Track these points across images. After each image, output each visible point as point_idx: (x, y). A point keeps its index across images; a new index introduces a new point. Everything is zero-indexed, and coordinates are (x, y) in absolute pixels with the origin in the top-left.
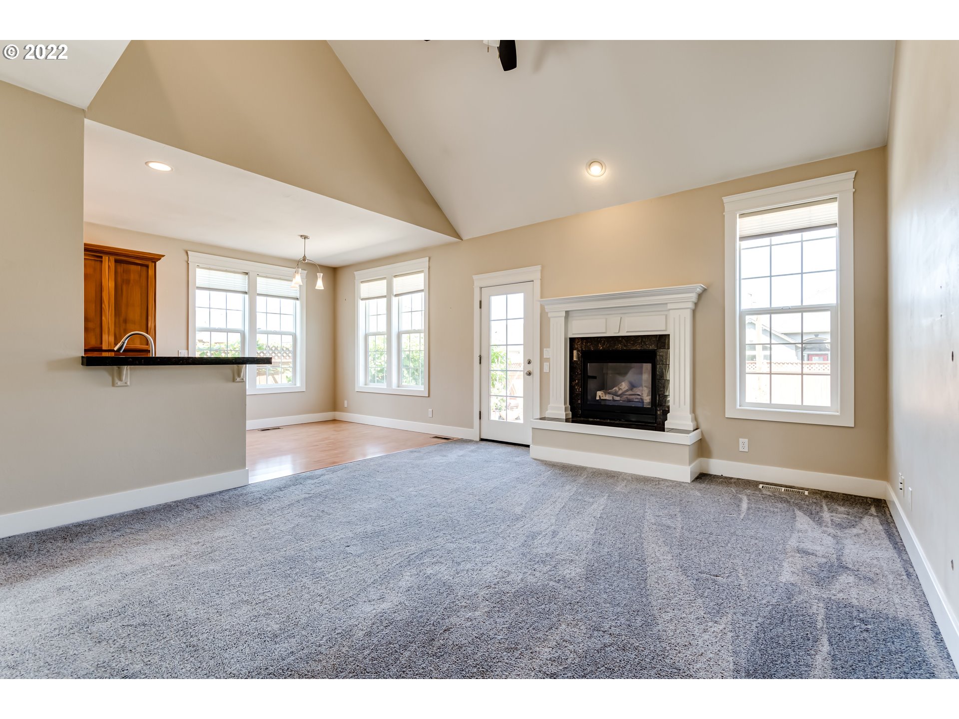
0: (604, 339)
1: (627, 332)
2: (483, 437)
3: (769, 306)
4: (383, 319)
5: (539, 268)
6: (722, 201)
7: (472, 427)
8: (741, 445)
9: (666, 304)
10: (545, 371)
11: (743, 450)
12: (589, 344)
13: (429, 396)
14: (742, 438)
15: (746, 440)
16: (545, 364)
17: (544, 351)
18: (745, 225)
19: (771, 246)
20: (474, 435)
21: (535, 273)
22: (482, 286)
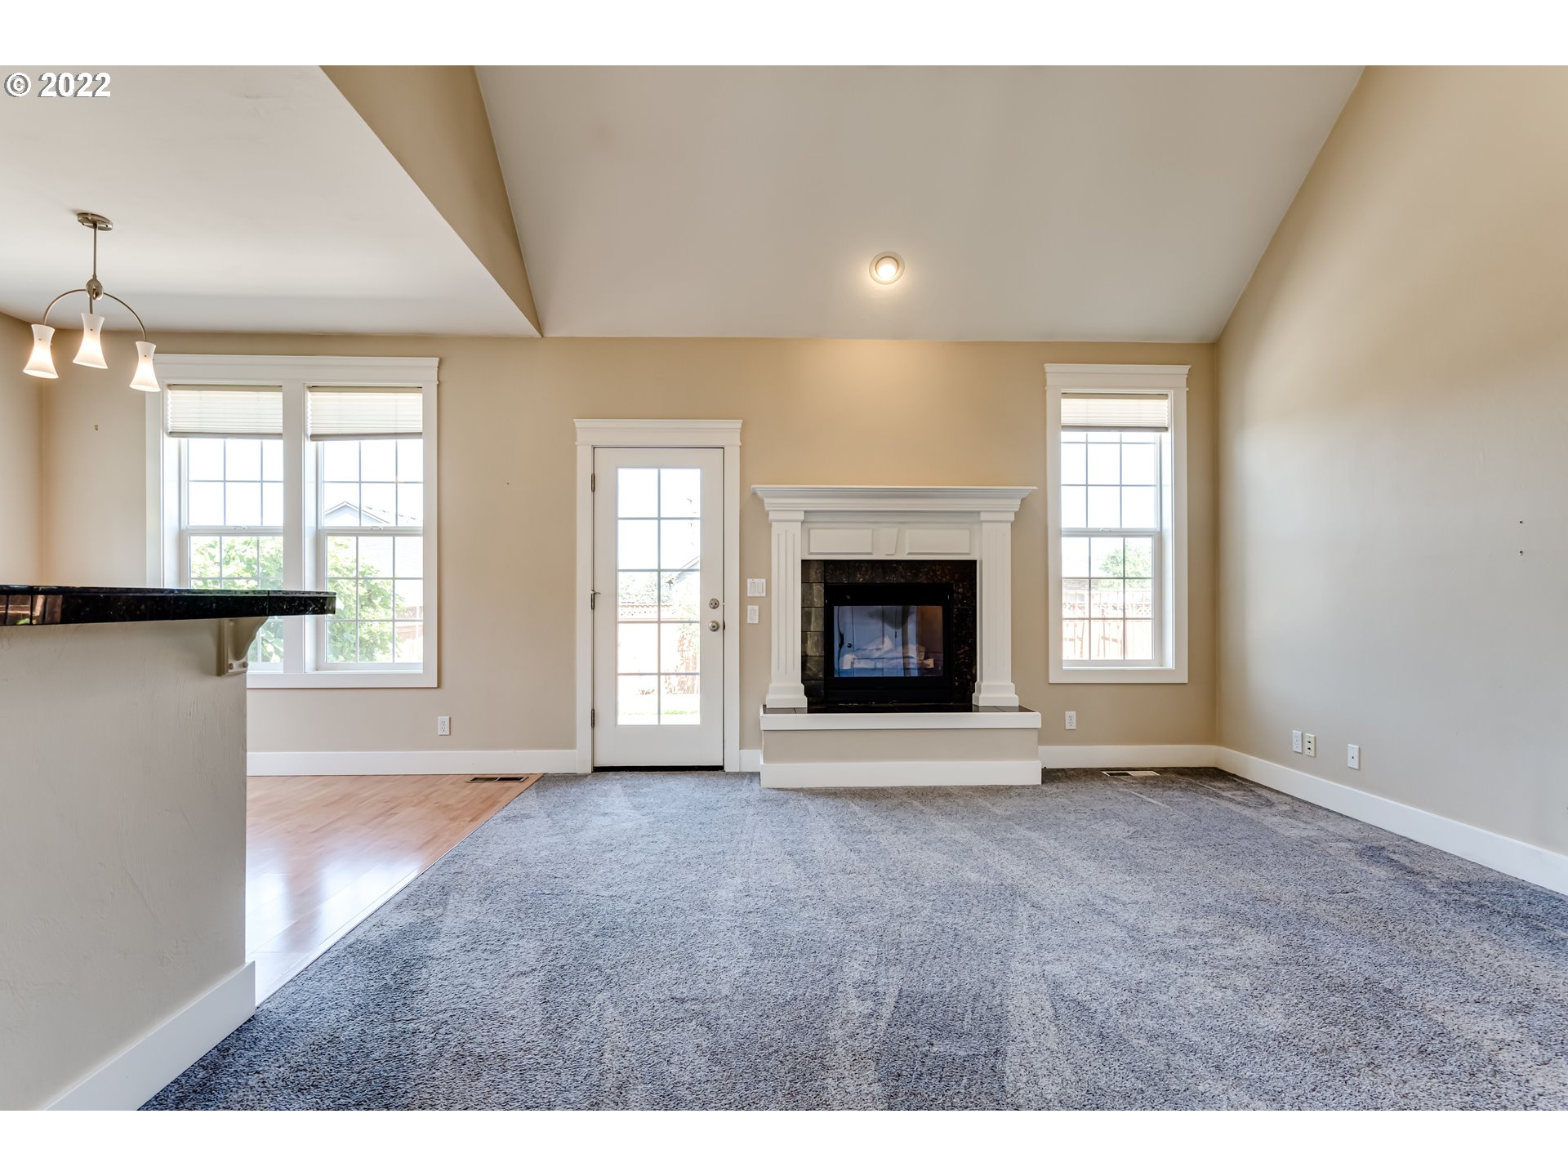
0: (866, 565)
1: (909, 554)
2: (602, 762)
3: (1085, 527)
4: (276, 495)
5: (738, 424)
6: (1043, 369)
7: (571, 745)
8: (1067, 720)
9: (979, 512)
10: (749, 621)
11: (1071, 728)
12: (838, 572)
13: (439, 686)
14: (1069, 711)
15: (1073, 714)
16: (749, 607)
17: (749, 585)
18: (1072, 410)
19: (1087, 443)
20: (577, 760)
21: (728, 432)
22: (595, 444)
